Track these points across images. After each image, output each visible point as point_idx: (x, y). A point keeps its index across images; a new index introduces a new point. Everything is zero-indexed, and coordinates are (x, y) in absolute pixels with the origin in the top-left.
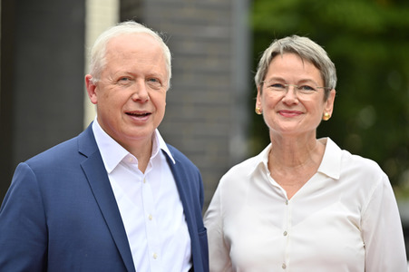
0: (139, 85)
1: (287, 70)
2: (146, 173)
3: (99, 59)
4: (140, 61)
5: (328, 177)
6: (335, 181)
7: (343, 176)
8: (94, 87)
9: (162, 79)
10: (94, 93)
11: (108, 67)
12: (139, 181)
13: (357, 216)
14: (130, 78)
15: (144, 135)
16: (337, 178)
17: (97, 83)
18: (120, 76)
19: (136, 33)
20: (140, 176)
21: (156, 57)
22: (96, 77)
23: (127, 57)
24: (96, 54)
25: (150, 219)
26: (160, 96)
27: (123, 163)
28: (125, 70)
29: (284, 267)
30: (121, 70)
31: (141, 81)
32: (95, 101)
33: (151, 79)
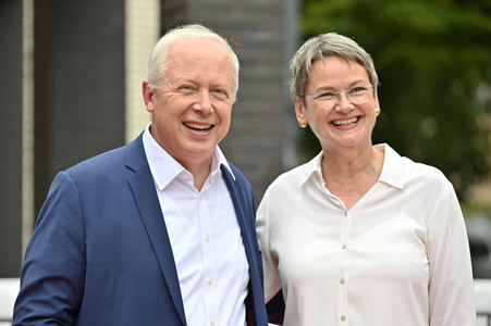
0: (201, 96)
1: (333, 76)
2: (202, 191)
3: (159, 64)
4: (205, 69)
5: (390, 186)
6: (399, 190)
7: (407, 186)
8: (151, 94)
9: (229, 91)
10: (151, 100)
11: (168, 73)
12: (194, 198)
13: (423, 228)
14: (192, 87)
15: (203, 152)
16: (401, 187)
17: (155, 90)
18: (182, 84)
19: (201, 38)
20: (196, 194)
21: (223, 65)
22: (154, 83)
23: (190, 63)
24: (157, 58)
25: (207, 241)
26: (225, 107)
27: (178, 179)
28: (187, 77)
29: (342, 282)
30: (184, 77)
31: (205, 92)
32: (151, 109)
33: (215, 89)
